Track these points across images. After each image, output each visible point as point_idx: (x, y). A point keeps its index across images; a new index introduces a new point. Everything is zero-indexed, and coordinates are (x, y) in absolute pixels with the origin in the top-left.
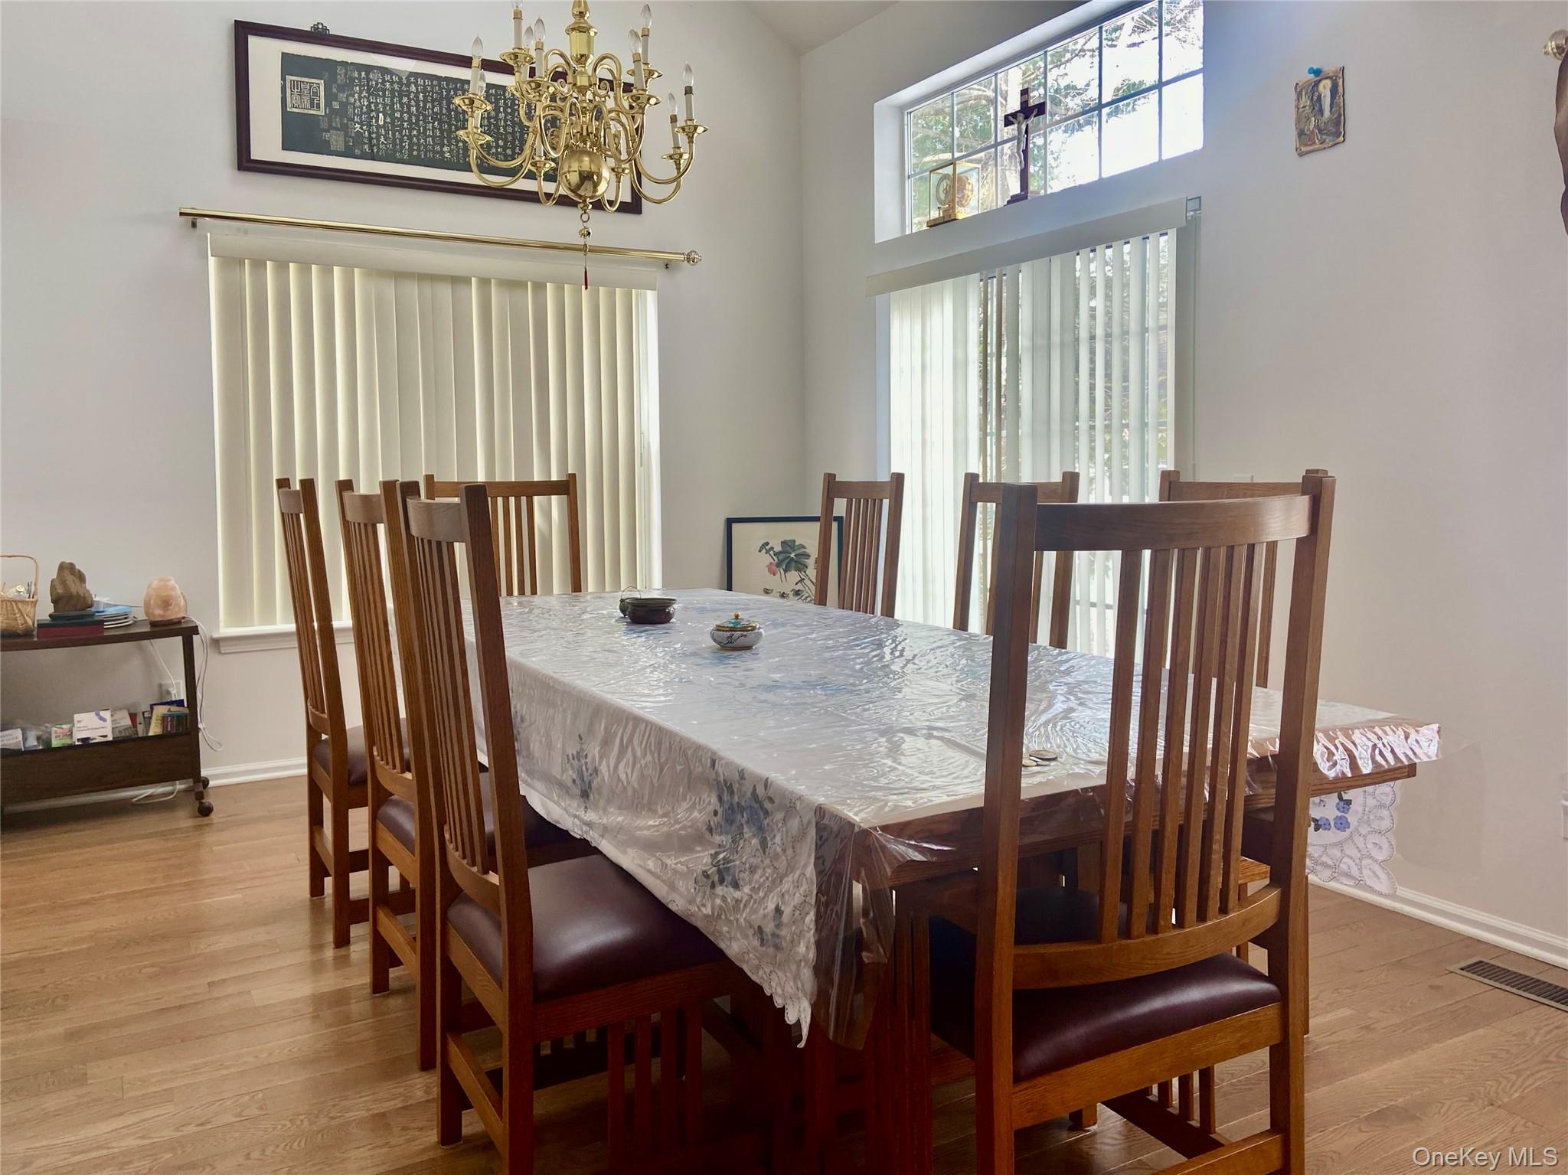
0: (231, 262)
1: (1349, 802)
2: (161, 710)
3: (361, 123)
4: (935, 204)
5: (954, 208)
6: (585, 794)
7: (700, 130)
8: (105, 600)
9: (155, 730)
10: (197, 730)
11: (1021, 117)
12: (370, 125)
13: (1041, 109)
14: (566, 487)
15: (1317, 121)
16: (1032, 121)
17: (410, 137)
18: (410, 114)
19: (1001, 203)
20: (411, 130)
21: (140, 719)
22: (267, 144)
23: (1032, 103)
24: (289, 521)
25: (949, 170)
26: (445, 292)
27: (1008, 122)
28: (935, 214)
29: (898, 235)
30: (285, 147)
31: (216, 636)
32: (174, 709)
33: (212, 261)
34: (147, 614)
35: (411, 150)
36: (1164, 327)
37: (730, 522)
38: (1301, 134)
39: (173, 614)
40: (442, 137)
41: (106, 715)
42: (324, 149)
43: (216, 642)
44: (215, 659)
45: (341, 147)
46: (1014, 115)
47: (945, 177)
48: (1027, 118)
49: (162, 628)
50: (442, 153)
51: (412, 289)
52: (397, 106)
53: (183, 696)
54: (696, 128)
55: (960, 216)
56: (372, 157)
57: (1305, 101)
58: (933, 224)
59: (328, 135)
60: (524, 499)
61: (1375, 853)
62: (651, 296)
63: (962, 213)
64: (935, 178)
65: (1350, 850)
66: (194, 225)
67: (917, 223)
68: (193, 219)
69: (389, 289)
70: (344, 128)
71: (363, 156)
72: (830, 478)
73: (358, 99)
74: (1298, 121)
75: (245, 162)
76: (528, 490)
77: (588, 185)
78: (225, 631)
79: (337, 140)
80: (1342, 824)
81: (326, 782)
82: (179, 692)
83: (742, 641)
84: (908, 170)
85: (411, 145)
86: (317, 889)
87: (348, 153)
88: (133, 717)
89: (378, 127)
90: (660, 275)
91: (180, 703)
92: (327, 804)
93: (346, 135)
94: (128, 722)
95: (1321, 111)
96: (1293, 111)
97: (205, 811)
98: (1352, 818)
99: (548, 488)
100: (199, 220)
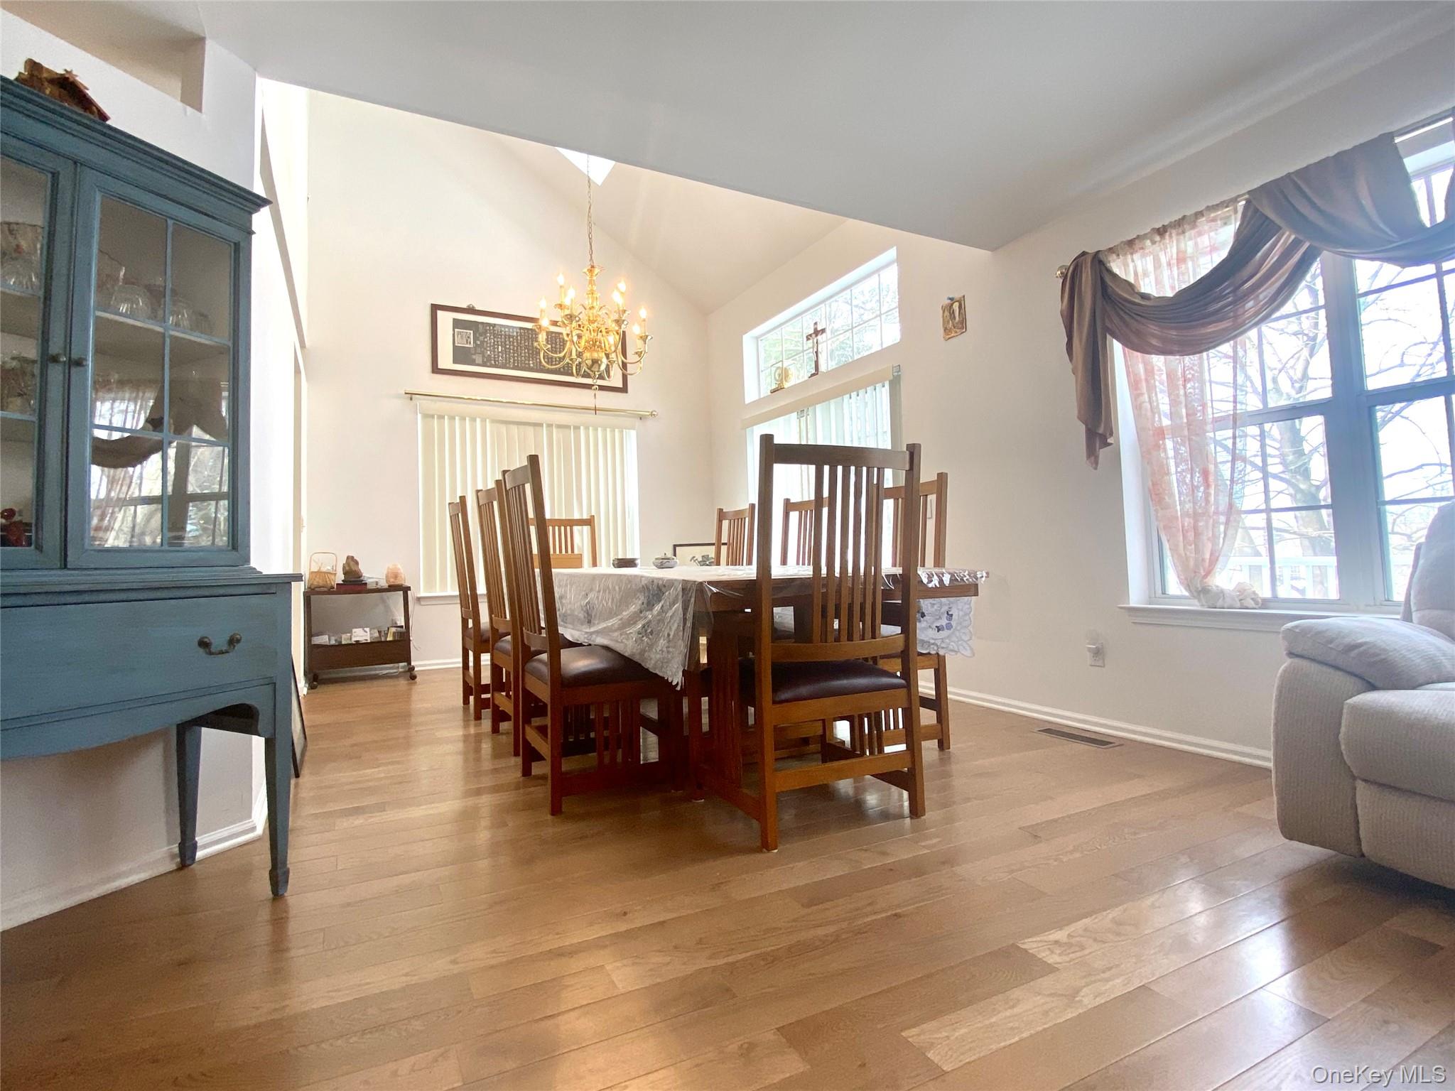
0: (428, 416)
1: (952, 615)
2: (393, 630)
3: (490, 350)
4: (774, 382)
5: (782, 383)
6: (589, 622)
7: (649, 338)
8: (368, 576)
9: (390, 638)
10: (410, 640)
11: (814, 336)
12: (494, 352)
13: (823, 331)
14: (589, 522)
15: (953, 323)
16: (819, 337)
17: (514, 357)
18: (514, 346)
19: (806, 378)
20: (514, 353)
21: (383, 634)
22: (446, 361)
23: (819, 329)
24: (454, 518)
25: (780, 365)
26: (530, 430)
27: (808, 339)
28: (774, 387)
29: (757, 398)
30: (455, 362)
31: (419, 596)
32: (399, 629)
33: (419, 416)
34: (387, 581)
35: (514, 363)
36: (885, 432)
37: (675, 546)
38: (945, 329)
39: (398, 582)
40: (529, 357)
41: (368, 629)
42: (473, 363)
43: (419, 599)
44: (417, 607)
45: (480, 362)
46: (811, 335)
47: (778, 368)
48: (817, 336)
49: (393, 588)
50: (529, 364)
51: (514, 429)
52: (508, 343)
53: (403, 624)
54: (647, 336)
55: (786, 386)
56: (496, 366)
57: (947, 313)
58: (774, 391)
59: (474, 357)
60: (568, 528)
61: (964, 637)
62: (633, 433)
63: (786, 385)
64: (773, 369)
65: (954, 639)
66: (411, 399)
67: (766, 392)
68: (411, 395)
69: (503, 428)
70: (483, 354)
71: (491, 366)
72: (721, 511)
73: (489, 339)
74: (944, 324)
75: (436, 369)
76: (571, 523)
77: (596, 365)
78: (422, 594)
79: (479, 359)
80: (949, 627)
81: (470, 643)
82: (401, 622)
83: (667, 564)
84: (761, 368)
85: (514, 360)
86: (466, 701)
87: (484, 365)
88: (380, 632)
89: (499, 352)
90: (638, 423)
91: (402, 627)
92: (471, 653)
93: (483, 356)
94: (377, 635)
95: (955, 318)
96: (942, 319)
97: (413, 678)
98: (954, 623)
99: (582, 522)
100: (414, 396)
